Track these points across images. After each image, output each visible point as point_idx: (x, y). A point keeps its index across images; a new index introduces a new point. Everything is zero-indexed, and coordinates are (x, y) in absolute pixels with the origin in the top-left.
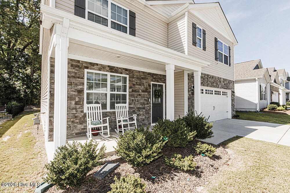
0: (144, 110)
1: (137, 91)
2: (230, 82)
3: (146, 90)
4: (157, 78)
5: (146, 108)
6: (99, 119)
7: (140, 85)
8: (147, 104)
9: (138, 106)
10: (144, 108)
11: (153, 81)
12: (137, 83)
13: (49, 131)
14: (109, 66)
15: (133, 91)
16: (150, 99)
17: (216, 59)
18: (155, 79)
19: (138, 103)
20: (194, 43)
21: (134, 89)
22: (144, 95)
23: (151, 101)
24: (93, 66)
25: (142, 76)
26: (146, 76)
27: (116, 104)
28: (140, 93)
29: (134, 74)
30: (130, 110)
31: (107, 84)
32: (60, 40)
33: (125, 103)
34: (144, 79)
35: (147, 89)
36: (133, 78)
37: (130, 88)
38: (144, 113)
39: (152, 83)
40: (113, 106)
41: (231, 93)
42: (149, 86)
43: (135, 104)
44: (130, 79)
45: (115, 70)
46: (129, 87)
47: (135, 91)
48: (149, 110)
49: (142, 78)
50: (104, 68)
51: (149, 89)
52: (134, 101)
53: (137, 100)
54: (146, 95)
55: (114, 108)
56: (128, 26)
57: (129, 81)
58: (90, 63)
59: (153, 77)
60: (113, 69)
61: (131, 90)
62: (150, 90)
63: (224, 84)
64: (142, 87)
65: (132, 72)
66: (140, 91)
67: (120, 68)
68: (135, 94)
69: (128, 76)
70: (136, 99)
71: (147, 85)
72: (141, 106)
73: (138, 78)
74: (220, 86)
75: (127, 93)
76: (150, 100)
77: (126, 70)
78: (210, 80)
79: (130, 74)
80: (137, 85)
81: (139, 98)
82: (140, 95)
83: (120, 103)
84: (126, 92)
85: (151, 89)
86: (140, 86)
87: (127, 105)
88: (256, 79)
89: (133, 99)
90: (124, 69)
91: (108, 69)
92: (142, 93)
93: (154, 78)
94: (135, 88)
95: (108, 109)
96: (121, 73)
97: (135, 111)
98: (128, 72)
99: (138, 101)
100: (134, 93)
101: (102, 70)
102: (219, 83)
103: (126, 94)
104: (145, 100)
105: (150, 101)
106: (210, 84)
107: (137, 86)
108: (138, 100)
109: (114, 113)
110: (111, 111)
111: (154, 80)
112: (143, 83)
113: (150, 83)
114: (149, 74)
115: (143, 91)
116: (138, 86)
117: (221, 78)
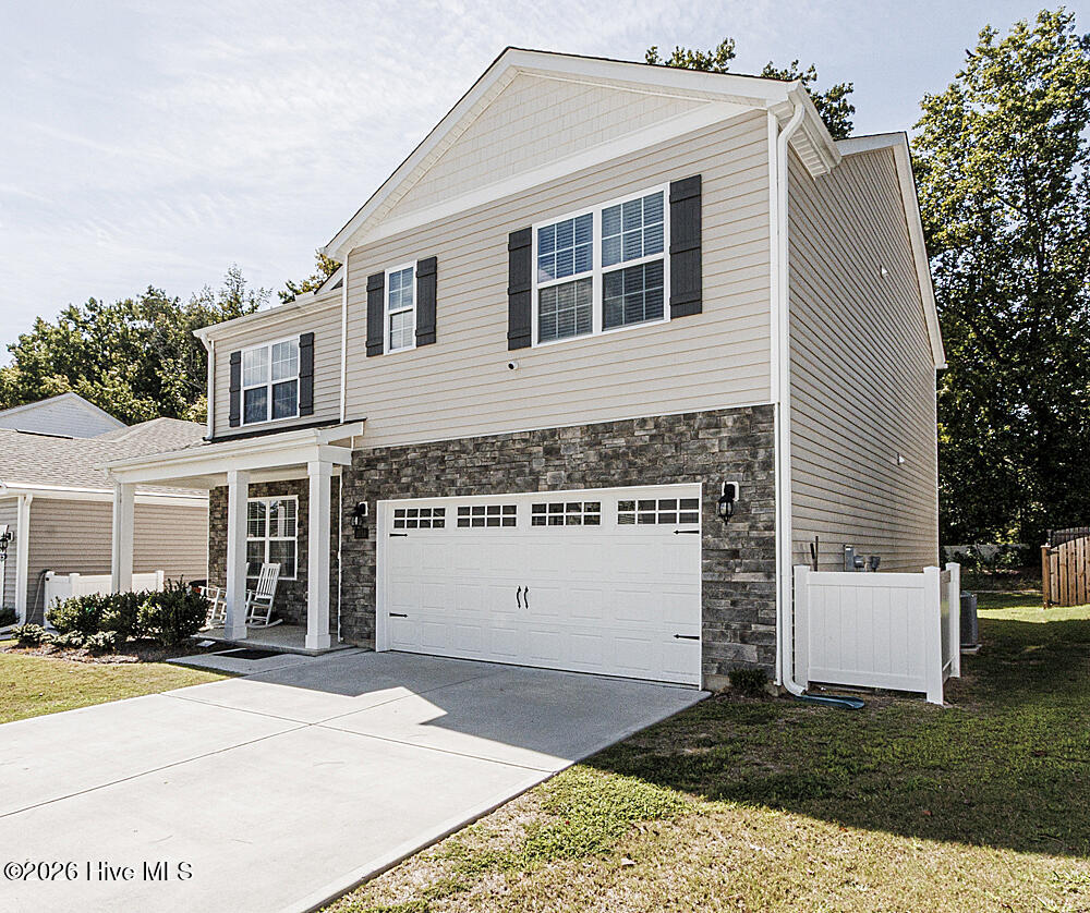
14: (267, 484)
17: (517, 340)
31: (265, 521)
33: (294, 561)
37: (300, 525)
44: (301, 502)
45: (276, 489)
46: (298, 523)
50: (260, 490)
56: (298, 377)
57: (299, 507)
60: (273, 488)
63: (593, 459)
67: (283, 483)
69: (296, 498)
75: (296, 539)
77: (294, 483)
79: (300, 491)
84: (295, 536)
96: (286, 494)
98: (296, 488)
101: (258, 495)
102: (539, 462)
117: (553, 432)
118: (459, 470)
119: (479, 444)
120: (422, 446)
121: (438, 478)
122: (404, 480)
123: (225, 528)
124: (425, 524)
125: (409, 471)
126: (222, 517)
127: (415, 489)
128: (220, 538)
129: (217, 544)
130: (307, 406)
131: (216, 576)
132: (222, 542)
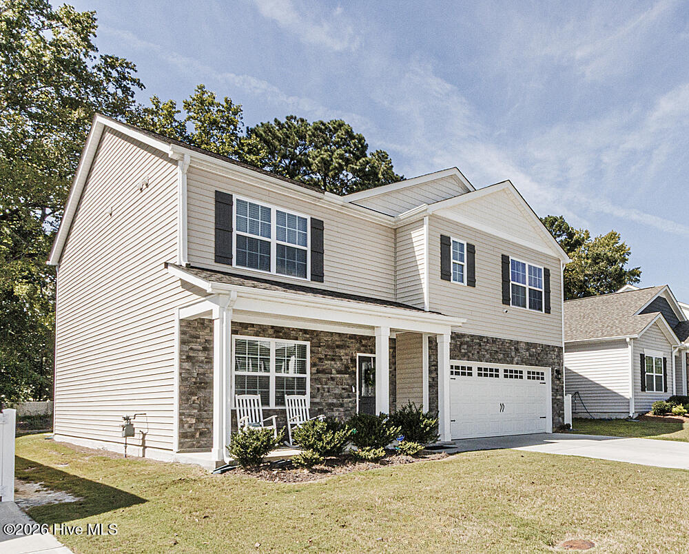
0: (342, 409)
1: (327, 371)
2: (547, 349)
3: (346, 370)
4: (369, 344)
5: (345, 405)
6: (258, 421)
7: (333, 360)
8: (349, 397)
9: (330, 401)
10: (342, 405)
11: (362, 352)
12: (326, 356)
13: (179, 436)
14: (273, 327)
15: (319, 371)
16: (353, 388)
17: (506, 301)
18: (366, 347)
19: (330, 395)
20: (445, 275)
21: (321, 368)
22: (341, 378)
23: (356, 391)
24: (246, 328)
25: (337, 343)
26: (346, 341)
27: (286, 395)
28: (332, 376)
29: (320, 340)
30: (313, 408)
31: (269, 359)
32: (225, 313)
33: (304, 394)
34: (342, 348)
35: (347, 367)
36: (319, 347)
37: (313, 365)
38: (342, 414)
39: (358, 354)
40: (280, 400)
41: (552, 375)
42: (353, 361)
43: (322, 396)
44: (314, 348)
45: (285, 333)
46: (311, 364)
47: (323, 372)
48: (352, 408)
49: (338, 347)
50: (264, 331)
51: (352, 367)
52: (321, 391)
53: (326, 390)
54: (346, 379)
55: (283, 404)
56: (308, 249)
57: (312, 352)
58: (241, 324)
59: (361, 342)
60: (281, 332)
61: (315, 369)
62: (354, 369)
63: (528, 355)
64: (338, 363)
65: (317, 335)
66: (334, 371)
67: (293, 330)
68: (324, 377)
69: (308, 344)
70: (325, 386)
71: (347, 360)
72: (335, 401)
73: (328, 347)
74: (517, 360)
75: (308, 376)
76: (355, 389)
77: (305, 332)
78: (487, 347)
79: (313, 339)
80: (328, 360)
81: (331, 385)
82: (332, 379)
83: (293, 393)
84: (305, 373)
85: (356, 367)
86: (333, 362)
87: (307, 397)
88: (628, 340)
89: (320, 386)
90: (301, 330)
91: (271, 331)
92: (338, 376)
93: (363, 346)
94: (323, 366)
95: (272, 406)
96: (296, 339)
97: (322, 409)
98: (308, 336)
99: (328, 392)
100: (320, 375)
101: (261, 335)
102: (513, 354)
103: (306, 378)
104: (344, 389)
105: (354, 391)
106: (488, 356)
107: (326, 362)
108: (329, 388)
109: (284, 411)
110: (277, 408)
111: (362, 348)
112: (340, 356)
113: (354, 355)
114: (353, 337)
115: (339, 372)
116: (329, 362)
117: (518, 342)
118: (486, 351)
119: (494, 340)
120: (472, 336)
121: (478, 353)
122: (463, 351)
123: (210, 361)
124: (463, 374)
125: (465, 347)
126: (205, 349)
127: (469, 357)
128: (201, 371)
129: (195, 375)
130: (318, 276)
131: (194, 408)
132: (204, 374)
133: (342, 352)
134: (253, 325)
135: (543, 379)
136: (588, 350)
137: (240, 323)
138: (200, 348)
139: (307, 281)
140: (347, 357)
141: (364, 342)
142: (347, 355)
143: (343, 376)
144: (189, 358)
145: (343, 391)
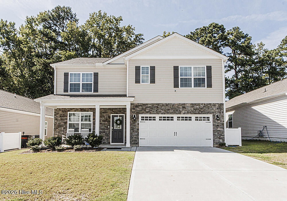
0: (104, 133)
2: (208, 105)
3: (106, 120)
4: (116, 111)
5: (106, 132)
7: (101, 117)
8: (107, 129)
10: (104, 132)
11: (113, 114)
14: (80, 108)
17: (176, 86)
20: (138, 82)
24: (72, 110)
25: (103, 111)
26: (106, 111)
31: (79, 118)
33: (91, 128)
37: (93, 119)
41: (213, 118)
42: (109, 117)
48: (109, 133)
50: (77, 110)
54: (106, 124)
57: (93, 115)
59: (112, 110)
60: (83, 110)
61: (94, 121)
63: (192, 109)
64: (103, 118)
66: (101, 121)
67: (87, 109)
69: (92, 113)
72: (102, 131)
74: (184, 112)
75: (92, 123)
77: (91, 109)
79: (94, 111)
82: (101, 123)
85: (110, 119)
90: (90, 108)
91: (80, 110)
95: (80, 132)
96: (88, 111)
102: (181, 109)
105: (109, 127)
111: (113, 113)
113: (110, 115)
114: (109, 109)
115: (104, 121)
117: (185, 104)
118: (162, 109)
120: (152, 104)
124: (150, 120)
125: (148, 109)
127: (150, 113)
128: (59, 122)
129: (58, 124)
130: (96, 90)
131: (57, 133)
132: (60, 123)
133: (105, 114)
134: (74, 109)
135: (209, 120)
136: (269, 103)
137: (71, 108)
138: (59, 116)
139: (92, 93)
140: (106, 116)
141: (114, 110)
142: (106, 115)
143: (105, 122)
144: (56, 119)
145: (105, 127)
